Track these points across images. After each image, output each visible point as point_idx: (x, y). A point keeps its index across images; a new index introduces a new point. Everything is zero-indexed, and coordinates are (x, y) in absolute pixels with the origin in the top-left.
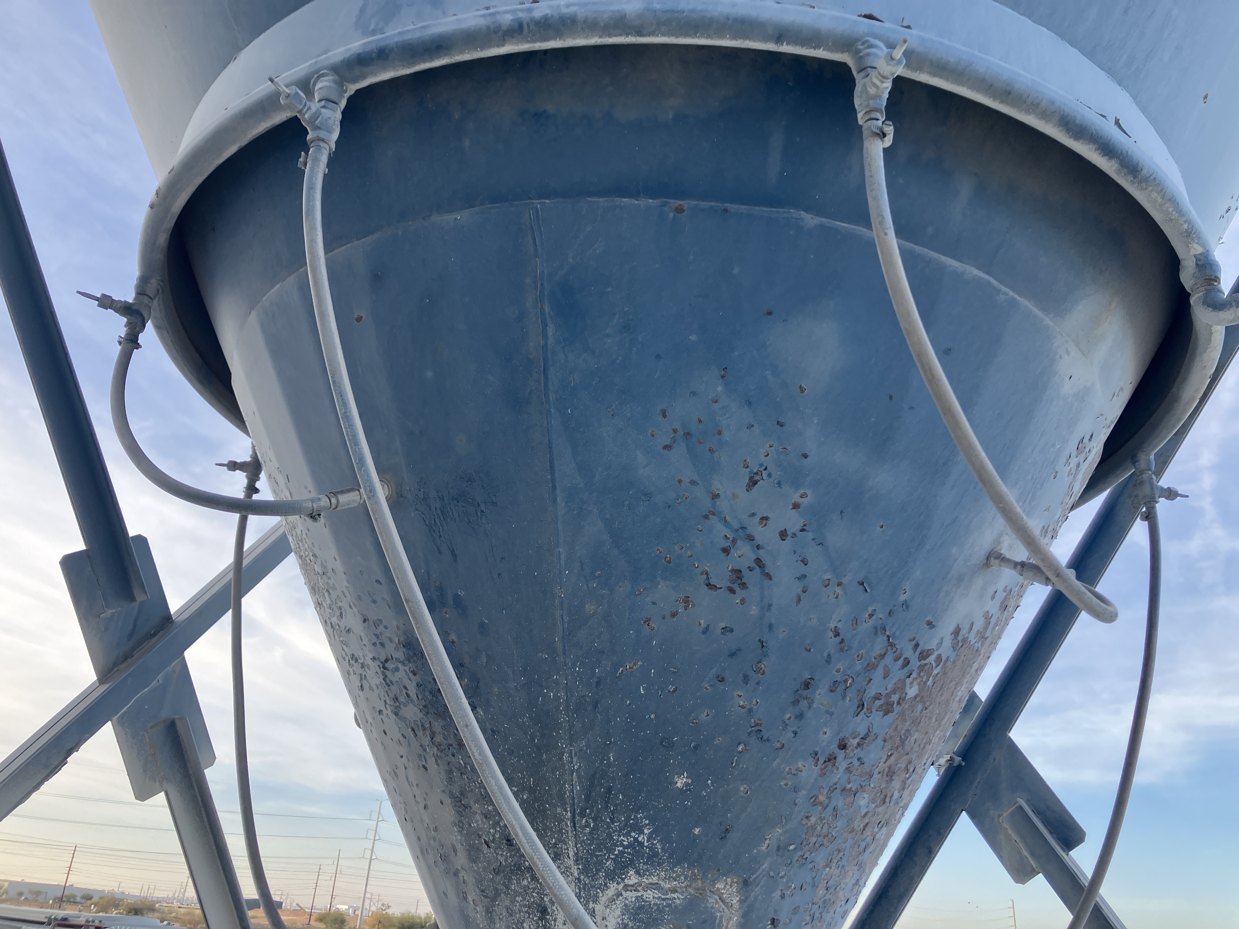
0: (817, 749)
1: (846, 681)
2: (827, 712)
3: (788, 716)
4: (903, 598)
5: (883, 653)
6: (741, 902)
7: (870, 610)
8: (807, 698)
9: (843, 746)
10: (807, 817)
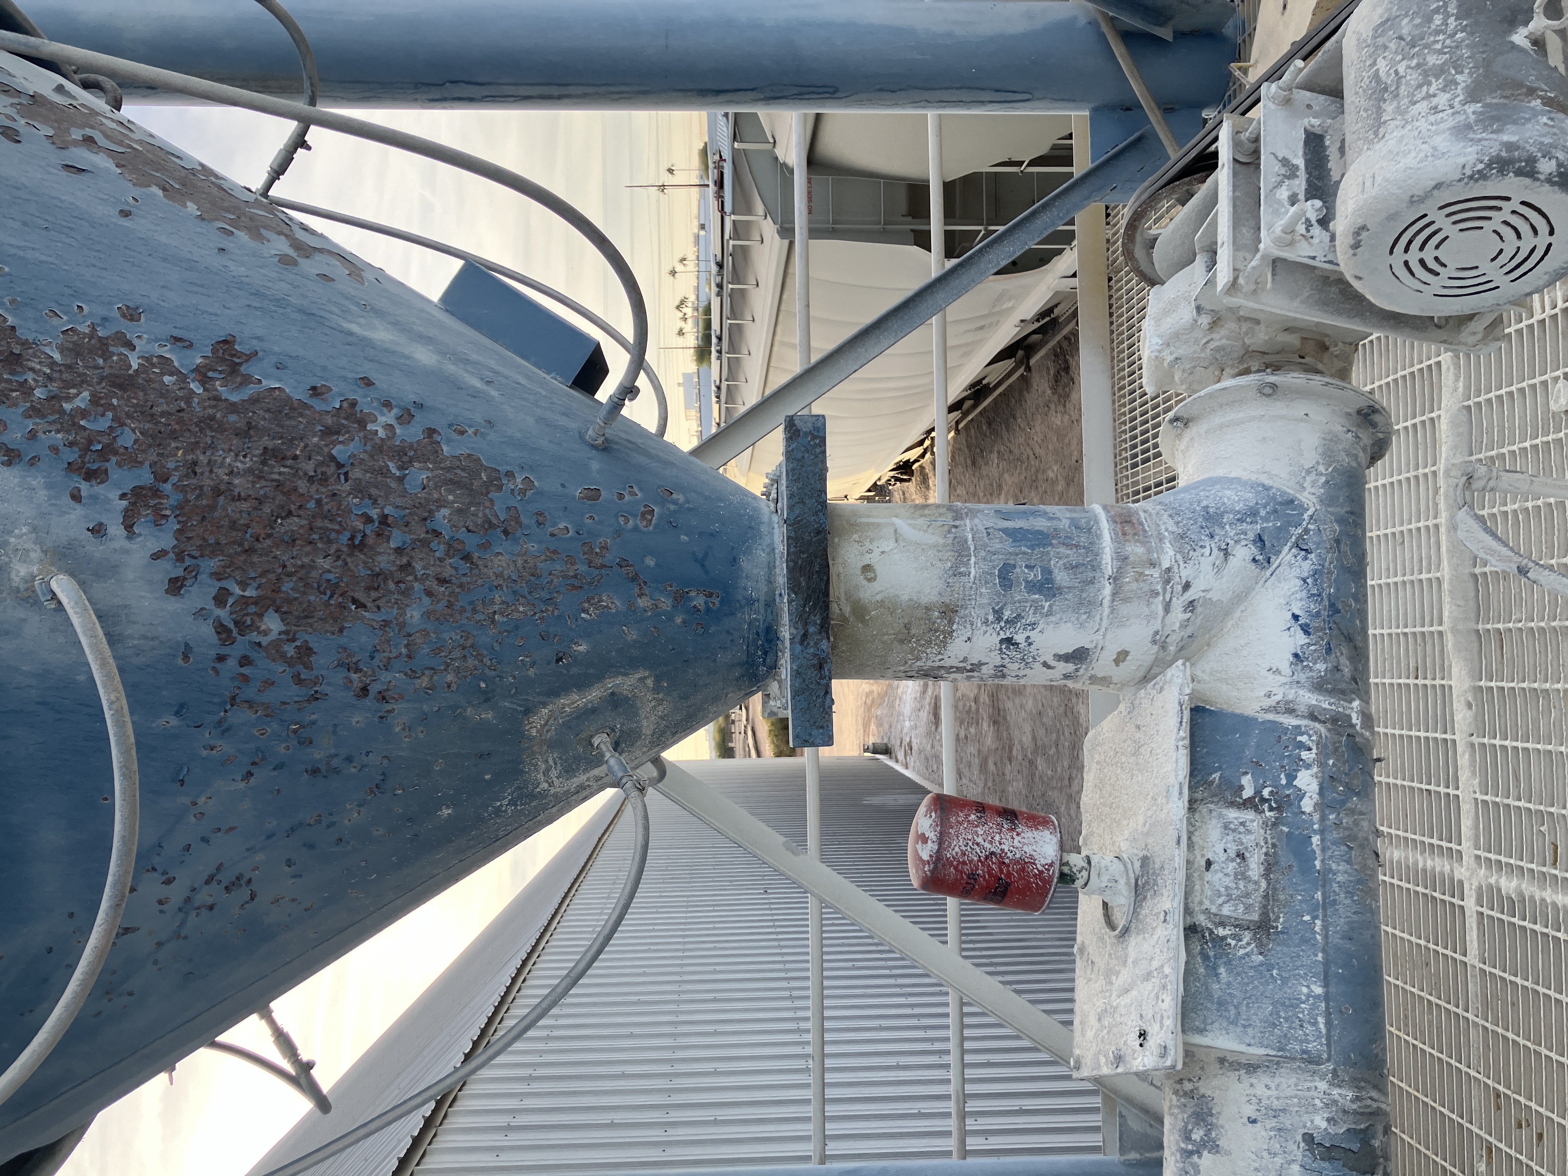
0: (376, 719)
1: (295, 731)
2: (334, 733)
3: (353, 770)
4: (174, 721)
5: (247, 705)
6: (545, 705)
7: (204, 753)
8: (328, 764)
9: (365, 690)
10: (449, 686)
